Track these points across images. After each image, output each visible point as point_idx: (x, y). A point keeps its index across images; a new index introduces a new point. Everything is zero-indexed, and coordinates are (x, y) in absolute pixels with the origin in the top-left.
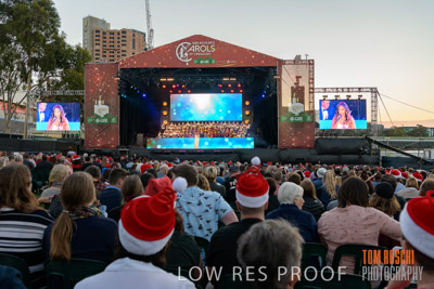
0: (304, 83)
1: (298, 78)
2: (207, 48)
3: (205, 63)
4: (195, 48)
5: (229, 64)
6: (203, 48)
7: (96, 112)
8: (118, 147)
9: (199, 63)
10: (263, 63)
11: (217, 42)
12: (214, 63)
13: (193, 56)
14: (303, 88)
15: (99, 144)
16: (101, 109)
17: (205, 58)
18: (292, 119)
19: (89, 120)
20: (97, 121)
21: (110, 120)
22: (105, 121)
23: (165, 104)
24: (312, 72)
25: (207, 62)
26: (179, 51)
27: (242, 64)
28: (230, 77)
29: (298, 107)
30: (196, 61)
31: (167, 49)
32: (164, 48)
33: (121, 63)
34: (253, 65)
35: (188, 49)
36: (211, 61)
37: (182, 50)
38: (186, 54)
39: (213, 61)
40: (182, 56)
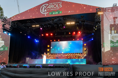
2: (57, 6)
3: (55, 14)
4: (51, 6)
5: (69, 13)
6: (55, 6)
9: (52, 14)
10: (91, 11)
11: (63, 2)
12: (61, 13)
13: (49, 11)
17: (55, 11)
18: (112, 45)
21: (4, 48)
22: (2, 49)
25: (57, 13)
26: (42, 9)
27: (78, 12)
28: (71, 21)
31: (36, 9)
32: (34, 8)
33: (12, 18)
34: (85, 12)
35: (46, 8)
36: (59, 12)
37: (43, 8)
38: (46, 10)
39: (61, 12)
40: (43, 11)
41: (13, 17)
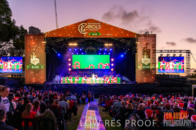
0: (150, 47)
1: (147, 44)
2: (96, 27)
3: (95, 35)
4: (89, 26)
5: (109, 35)
6: (94, 27)
7: (32, 62)
8: (45, 82)
9: (91, 35)
10: (127, 36)
11: (102, 23)
14: (150, 50)
15: (34, 80)
16: (35, 61)
18: (144, 67)
19: (28, 67)
20: (33, 67)
21: (40, 67)
22: (37, 67)
23: (70, 60)
24: (155, 41)
25: (96, 34)
26: (80, 28)
27: (116, 36)
28: (109, 43)
29: (147, 61)
30: (90, 34)
31: (73, 27)
32: (72, 26)
34: (122, 36)
35: (85, 27)
36: (98, 34)
37: (82, 27)
38: (84, 30)
39: (100, 34)
40: (82, 31)
41: (47, 33)
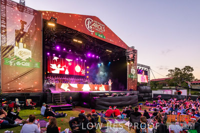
2: (101, 28)
4: (96, 25)
17: (101, 34)
18: (132, 77)
22: (28, 64)
25: (102, 36)
26: (87, 23)
30: (96, 34)
32: (78, 16)
33: (43, 14)
37: (89, 23)
39: (104, 37)
41: (45, 12)
